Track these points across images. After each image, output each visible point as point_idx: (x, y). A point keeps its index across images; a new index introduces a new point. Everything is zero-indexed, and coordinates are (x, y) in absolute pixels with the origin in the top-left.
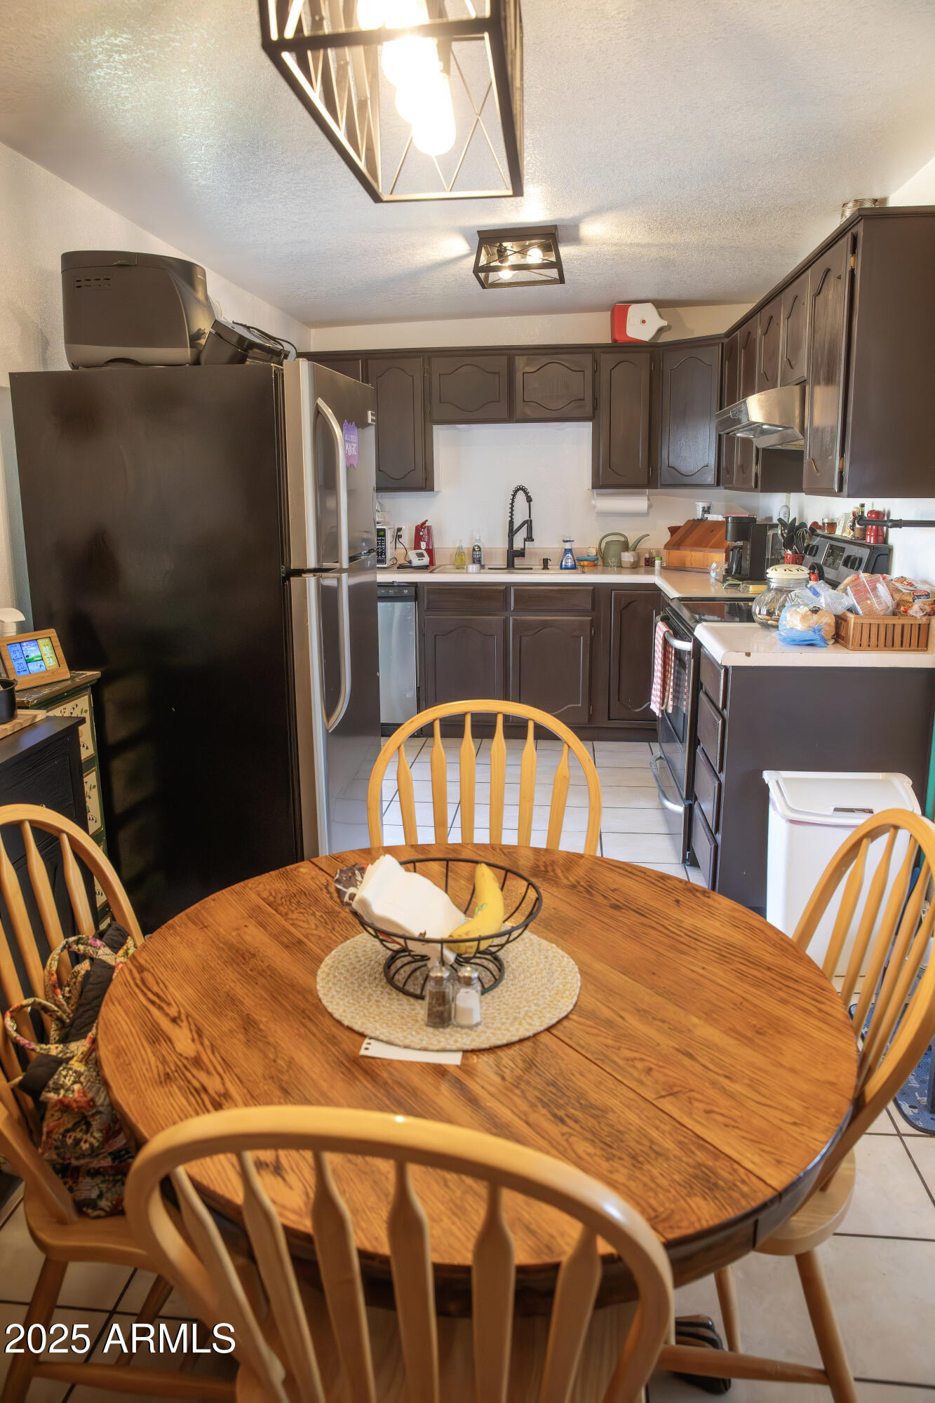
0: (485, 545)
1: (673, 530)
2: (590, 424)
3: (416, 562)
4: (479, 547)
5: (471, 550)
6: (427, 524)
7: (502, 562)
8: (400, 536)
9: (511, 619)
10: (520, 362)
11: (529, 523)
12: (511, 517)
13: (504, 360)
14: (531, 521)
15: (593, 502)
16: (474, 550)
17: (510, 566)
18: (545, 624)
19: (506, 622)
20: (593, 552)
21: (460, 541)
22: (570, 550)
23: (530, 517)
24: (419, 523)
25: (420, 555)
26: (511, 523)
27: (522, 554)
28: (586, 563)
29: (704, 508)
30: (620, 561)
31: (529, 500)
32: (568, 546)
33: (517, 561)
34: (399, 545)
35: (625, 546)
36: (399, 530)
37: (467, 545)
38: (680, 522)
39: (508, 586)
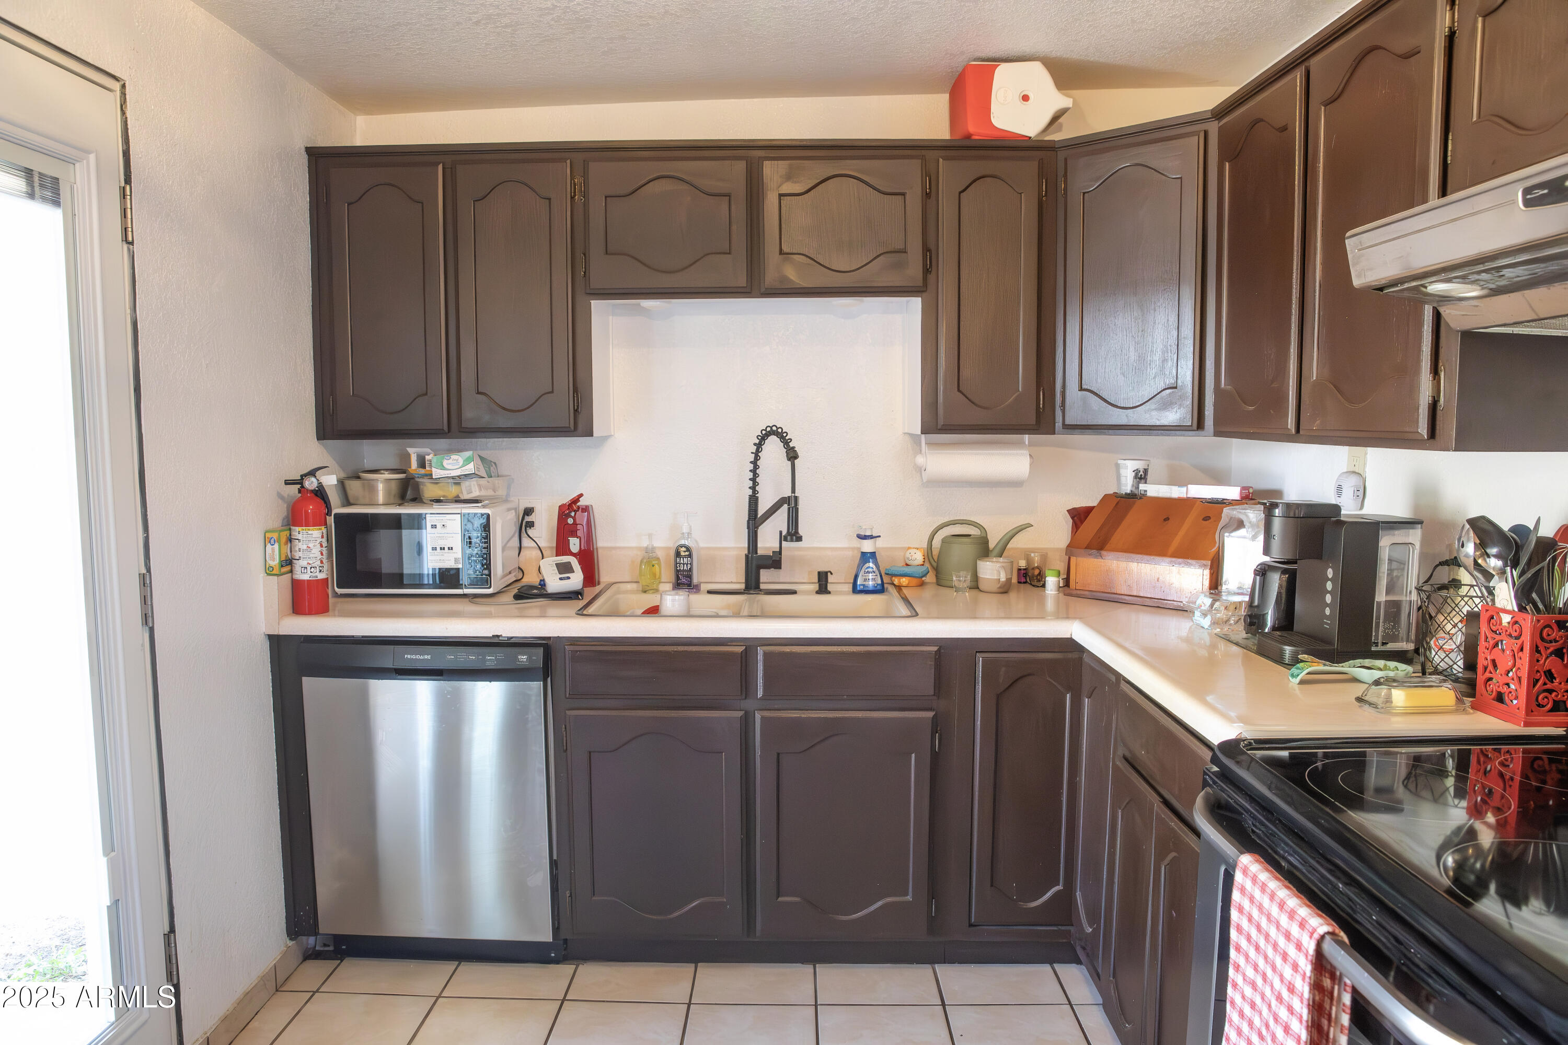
0: (699, 541)
1: (1079, 516)
2: (916, 303)
3: (555, 584)
4: (688, 549)
5: (672, 553)
6: (582, 502)
7: (735, 577)
8: (531, 525)
9: (758, 716)
10: (772, 171)
11: (791, 503)
12: (753, 488)
13: (741, 166)
14: (796, 498)
15: (920, 460)
16: (678, 554)
17: (752, 585)
18: (832, 729)
19: (746, 722)
20: (918, 557)
21: (650, 536)
22: (873, 554)
23: (793, 491)
24: (566, 500)
25: (564, 569)
26: (753, 501)
27: (774, 562)
28: (904, 581)
29: (1137, 472)
30: (975, 578)
31: (792, 455)
32: (867, 546)
33: (766, 576)
34: (526, 542)
35: (984, 549)
36: (528, 511)
37: (663, 543)
38: (1090, 500)
39: (750, 645)
